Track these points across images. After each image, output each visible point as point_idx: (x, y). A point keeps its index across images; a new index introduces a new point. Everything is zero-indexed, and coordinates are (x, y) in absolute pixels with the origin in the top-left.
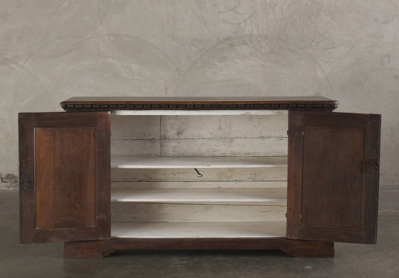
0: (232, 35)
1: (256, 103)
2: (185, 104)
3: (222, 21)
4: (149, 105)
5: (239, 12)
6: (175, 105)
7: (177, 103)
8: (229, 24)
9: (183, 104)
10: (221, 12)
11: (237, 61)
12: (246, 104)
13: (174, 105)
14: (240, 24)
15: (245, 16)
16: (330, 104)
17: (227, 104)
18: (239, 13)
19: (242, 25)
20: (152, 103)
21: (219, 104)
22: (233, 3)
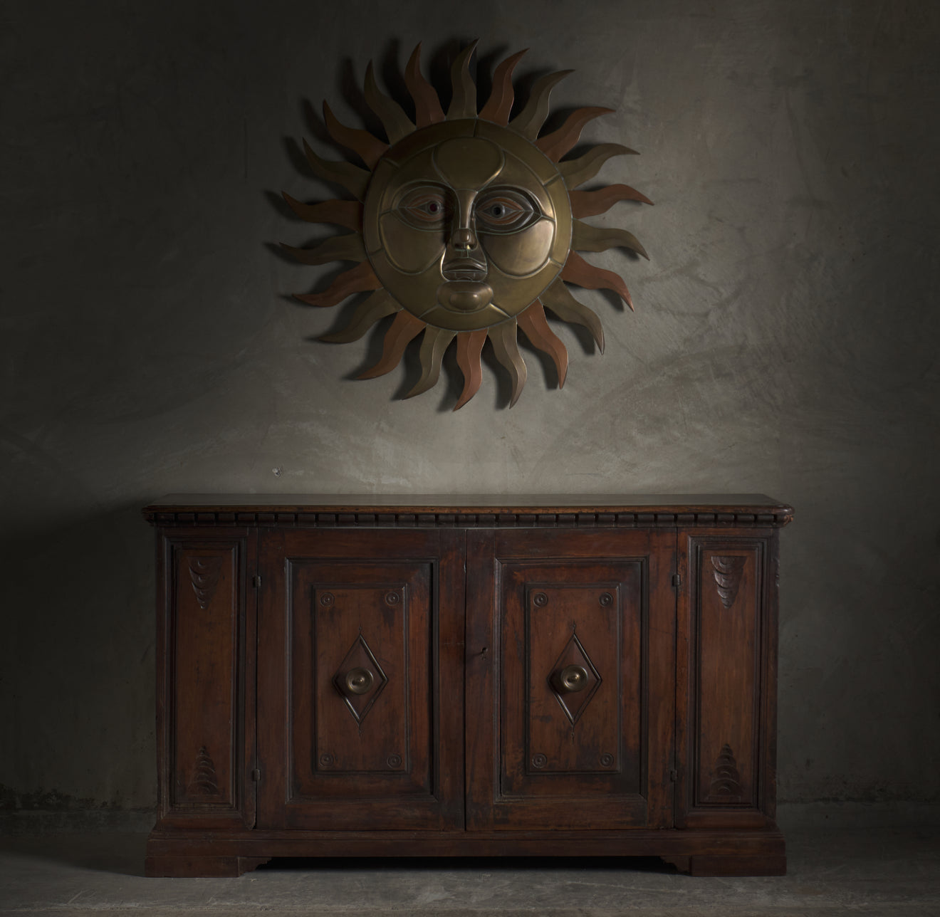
0: (682, 348)
1: (601, 511)
2: (434, 512)
3: (653, 305)
4: (352, 514)
5: (703, 277)
6: (411, 514)
7: (417, 511)
8: (674, 314)
9: (430, 511)
10: (648, 279)
11: (699, 427)
12: (576, 512)
13: (409, 514)
14: (706, 315)
15: (722, 290)
16: (773, 513)
17: (534, 512)
18: (702, 282)
19: (712, 318)
20: (357, 509)
21: (515, 512)
22: (685, 250)
